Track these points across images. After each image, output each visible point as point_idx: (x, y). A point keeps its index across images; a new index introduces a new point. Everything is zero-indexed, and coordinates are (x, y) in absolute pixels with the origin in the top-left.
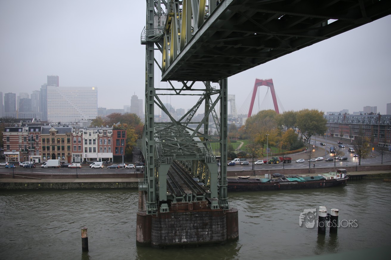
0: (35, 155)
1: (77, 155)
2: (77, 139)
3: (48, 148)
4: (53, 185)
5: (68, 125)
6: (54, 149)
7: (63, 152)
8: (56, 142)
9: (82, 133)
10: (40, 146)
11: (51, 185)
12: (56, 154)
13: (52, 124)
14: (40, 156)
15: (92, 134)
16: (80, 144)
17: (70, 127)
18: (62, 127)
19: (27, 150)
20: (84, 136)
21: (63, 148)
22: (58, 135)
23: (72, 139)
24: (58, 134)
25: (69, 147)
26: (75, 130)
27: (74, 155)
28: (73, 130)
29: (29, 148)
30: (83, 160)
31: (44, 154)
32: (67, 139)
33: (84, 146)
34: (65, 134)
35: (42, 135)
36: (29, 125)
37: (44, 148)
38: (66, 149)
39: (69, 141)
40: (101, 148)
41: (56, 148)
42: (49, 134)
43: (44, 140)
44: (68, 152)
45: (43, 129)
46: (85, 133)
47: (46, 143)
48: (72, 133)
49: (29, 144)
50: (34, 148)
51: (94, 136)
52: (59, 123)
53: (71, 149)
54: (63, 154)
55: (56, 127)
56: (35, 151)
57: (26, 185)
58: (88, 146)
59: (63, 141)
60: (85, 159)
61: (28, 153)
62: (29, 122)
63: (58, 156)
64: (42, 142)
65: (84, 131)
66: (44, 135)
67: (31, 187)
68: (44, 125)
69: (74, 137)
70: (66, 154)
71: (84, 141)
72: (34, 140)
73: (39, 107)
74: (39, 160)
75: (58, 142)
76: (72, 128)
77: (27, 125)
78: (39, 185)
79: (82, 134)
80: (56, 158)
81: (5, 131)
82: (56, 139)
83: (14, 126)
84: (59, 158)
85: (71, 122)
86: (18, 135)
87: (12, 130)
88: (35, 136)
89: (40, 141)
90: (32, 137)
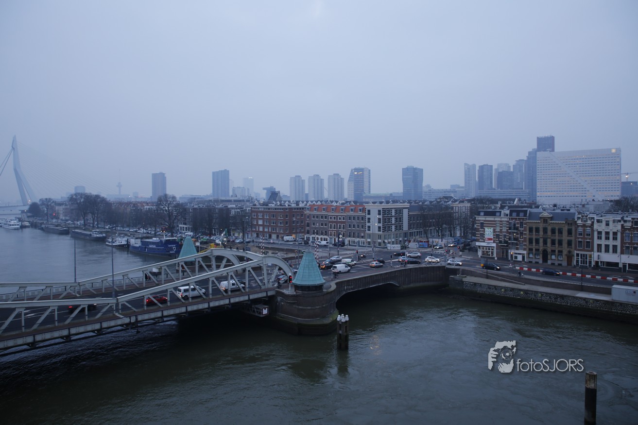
0: (517, 249)
1: (584, 255)
2: (584, 230)
3: (537, 241)
4: (542, 295)
5: (569, 208)
6: (545, 243)
7: (560, 249)
8: (549, 233)
9: (592, 220)
10: (525, 238)
11: (540, 295)
12: (549, 250)
13: (544, 206)
14: (525, 252)
15: (611, 224)
16: (589, 239)
17: (572, 211)
18: (558, 211)
19: (506, 242)
20: (596, 226)
21: (560, 243)
22: (554, 223)
23: (576, 230)
24: (552, 222)
25: (569, 243)
26: (580, 216)
27: (578, 255)
28: (577, 216)
29: (510, 239)
30: (593, 264)
31: (531, 250)
32: (567, 229)
33: (596, 242)
34: (564, 222)
35: (529, 221)
36: (510, 207)
37: (531, 241)
38: (565, 245)
39: (570, 232)
40: (628, 248)
41: (549, 241)
42: (540, 221)
43: (531, 230)
44: (568, 249)
45: (530, 213)
46: (598, 221)
47: (534, 233)
48: (576, 220)
49: (510, 233)
50: (516, 239)
51: (616, 226)
52: (555, 206)
53: (573, 245)
54: (560, 252)
55: (549, 211)
56: (517, 244)
57: (503, 290)
58: (603, 242)
59: (560, 232)
60: (597, 262)
61: (507, 246)
62: (509, 203)
63: (552, 255)
64: (527, 232)
65: (596, 218)
66: (531, 221)
67: (510, 294)
68: (531, 208)
69: (578, 226)
70: (565, 252)
71: (596, 234)
72: (517, 229)
73: (524, 183)
74: (523, 258)
75: (553, 231)
76: (577, 214)
77: (507, 207)
78: (522, 293)
79: (593, 223)
80: (549, 256)
81: (479, 214)
82: (549, 228)
83: (490, 208)
84: (553, 257)
85: (575, 205)
86: (495, 221)
87: (487, 214)
88: (518, 223)
89: (525, 230)
90: (515, 225)
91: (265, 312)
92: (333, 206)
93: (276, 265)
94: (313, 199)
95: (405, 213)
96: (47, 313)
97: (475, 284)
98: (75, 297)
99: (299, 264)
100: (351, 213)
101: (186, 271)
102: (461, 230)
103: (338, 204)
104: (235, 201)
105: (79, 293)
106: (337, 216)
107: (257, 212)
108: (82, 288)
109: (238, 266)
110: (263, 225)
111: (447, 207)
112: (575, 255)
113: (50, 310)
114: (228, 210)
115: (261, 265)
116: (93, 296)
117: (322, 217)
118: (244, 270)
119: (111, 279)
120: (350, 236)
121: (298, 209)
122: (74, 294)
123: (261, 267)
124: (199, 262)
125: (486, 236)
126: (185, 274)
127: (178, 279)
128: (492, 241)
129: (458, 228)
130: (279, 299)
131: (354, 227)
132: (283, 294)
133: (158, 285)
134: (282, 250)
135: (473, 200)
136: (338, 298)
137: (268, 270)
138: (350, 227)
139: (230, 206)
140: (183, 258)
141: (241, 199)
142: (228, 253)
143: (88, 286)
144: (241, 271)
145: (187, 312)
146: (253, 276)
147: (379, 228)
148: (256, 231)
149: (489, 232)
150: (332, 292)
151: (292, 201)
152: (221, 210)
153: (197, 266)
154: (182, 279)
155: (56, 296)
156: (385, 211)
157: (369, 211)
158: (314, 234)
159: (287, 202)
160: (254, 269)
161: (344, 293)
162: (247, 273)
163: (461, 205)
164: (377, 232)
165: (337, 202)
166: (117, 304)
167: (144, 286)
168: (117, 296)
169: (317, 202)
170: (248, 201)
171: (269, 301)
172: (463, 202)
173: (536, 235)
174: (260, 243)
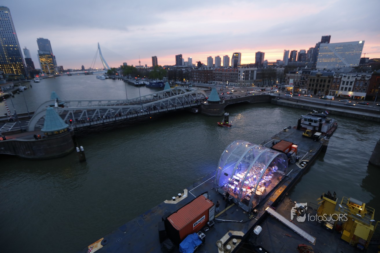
0: (303, 88)
1: (334, 92)
2: (336, 81)
3: (313, 85)
4: (311, 108)
5: (331, 70)
6: (317, 86)
7: (323, 89)
8: (319, 81)
10: (308, 84)
11: (310, 108)
12: (318, 89)
13: (319, 69)
14: (306, 90)
15: (351, 78)
16: (338, 85)
17: (333, 71)
18: (326, 72)
19: (298, 85)
20: (343, 79)
21: (324, 86)
22: (322, 77)
23: (333, 80)
25: (328, 86)
26: (336, 74)
27: (331, 91)
28: (334, 74)
29: (300, 84)
30: (338, 95)
31: (309, 89)
33: (341, 86)
34: (328, 77)
36: (303, 70)
37: (310, 85)
38: (326, 87)
39: (329, 81)
40: (356, 89)
41: (319, 85)
42: (316, 76)
43: (311, 80)
45: (312, 72)
46: (345, 76)
48: (334, 75)
49: (301, 81)
50: (303, 84)
51: (352, 79)
52: (325, 69)
53: (330, 87)
54: (323, 90)
55: (321, 72)
56: (303, 86)
57: (294, 105)
58: (345, 86)
59: (325, 81)
60: (340, 95)
61: (299, 87)
63: (319, 91)
64: (309, 81)
65: (344, 75)
66: (312, 76)
67: (297, 107)
68: (313, 70)
69: (334, 79)
71: (342, 82)
74: (305, 92)
75: (321, 81)
76: (334, 73)
77: (301, 70)
78: (302, 107)
79: (341, 77)
80: (317, 92)
81: (288, 73)
82: (320, 80)
83: (293, 70)
84: (319, 92)
85: (334, 69)
86: (295, 76)
87: (292, 73)
88: (305, 77)
89: (308, 80)
90: (304, 78)
91: (197, 111)
92: (225, 69)
93: (201, 93)
94: (216, 66)
95: (255, 72)
96: (119, 111)
97: (282, 103)
98: (128, 105)
99: (210, 93)
100: (232, 72)
101: (167, 95)
102: (279, 80)
103: (227, 68)
104: (185, 67)
105: (129, 103)
106: (226, 73)
107: (194, 72)
108: (130, 101)
109: (187, 93)
110: (196, 77)
111: (274, 70)
112: (330, 91)
113: (119, 109)
114: (182, 71)
115: (195, 93)
116: (133, 104)
117: (220, 74)
118: (189, 95)
119: (140, 98)
120: (231, 82)
121: (210, 70)
122: (127, 104)
123: (195, 94)
124: (171, 92)
125: (290, 83)
126: (167, 96)
127: (164, 98)
128: (292, 85)
129: (278, 79)
130: (202, 106)
131: (233, 78)
132: (204, 105)
133: (156, 100)
134: (204, 87)
135: (286, 66)
136: (225, 106)
137: (198, 95)
138: (231, 78)
139: (183, 69)
140: (165, 90)
141: (187, 66)
142: (183, 89)
143: (132, 101)
144: (188, 96)
145: (168, 111)
146: (192, 97)
147: (244, 78)
148: (193, 80)
149: (291, 81)
150: (223, 104)
151: (208, 67)
152: (179, 71)
153: (171, 93)
154: (166, 98)
155: (121, 104)
156: (247, 71)
157: (240, 71)
158: (216, 81)
159: (206, 68)
160: (192, 94)
161: (228, 104)
162: (190, 96)
163: (281, 69)
164: (242, 80)
165: (226, 67)
166: (143, 107)
167: (152, 101)
168: (142, 104)
169: (218, 67)
170: (190, 67)
171: (198, 107)
172: (281, 67)
173: (313, 82)
174: (195, 84)
